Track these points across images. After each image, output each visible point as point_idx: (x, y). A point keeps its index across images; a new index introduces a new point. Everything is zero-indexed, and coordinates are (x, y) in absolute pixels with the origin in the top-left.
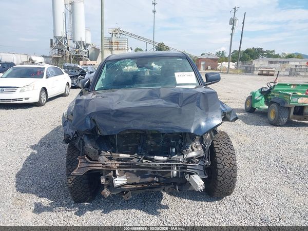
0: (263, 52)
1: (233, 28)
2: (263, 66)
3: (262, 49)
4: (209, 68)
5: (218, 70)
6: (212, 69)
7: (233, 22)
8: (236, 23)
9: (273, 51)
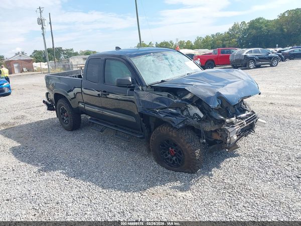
0: (63, 51)
1: (43, 28)
2: (79, 63)
3: (61, 48)
4: (25, 69)
5: (36, 71)
6: (28, 71)
7: (41, 22)
8: (44, 23)
9: (72, 49)
